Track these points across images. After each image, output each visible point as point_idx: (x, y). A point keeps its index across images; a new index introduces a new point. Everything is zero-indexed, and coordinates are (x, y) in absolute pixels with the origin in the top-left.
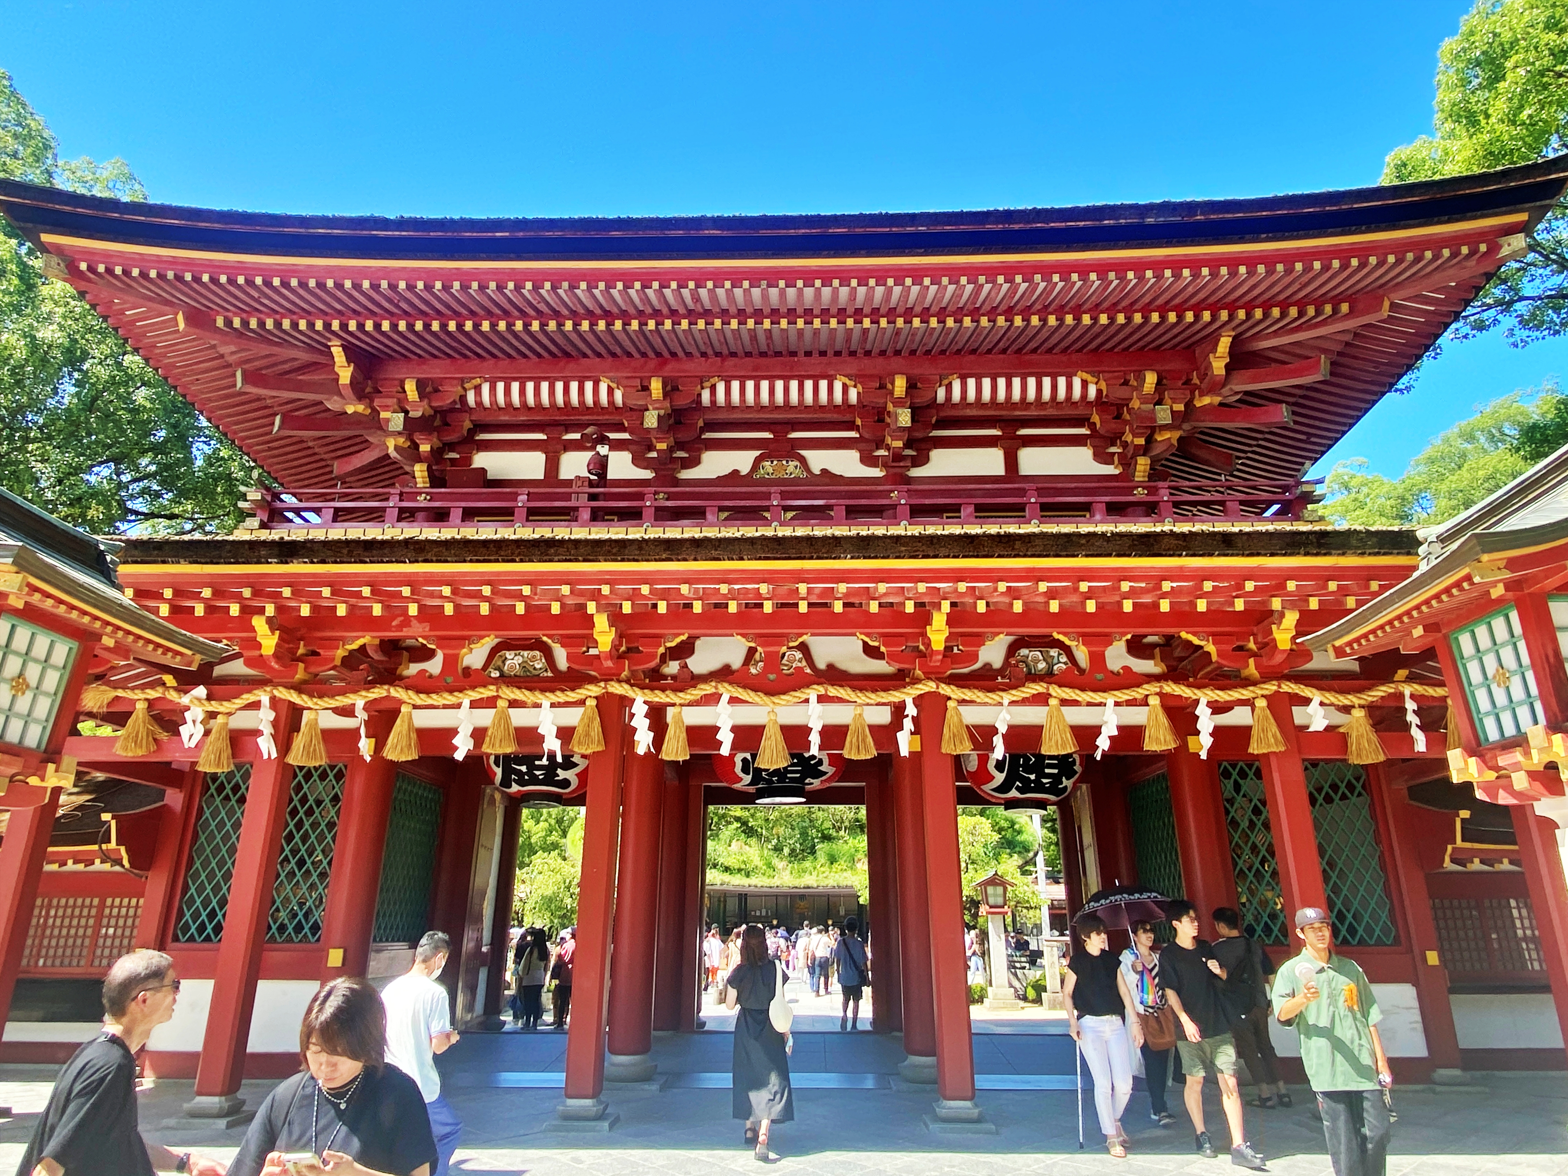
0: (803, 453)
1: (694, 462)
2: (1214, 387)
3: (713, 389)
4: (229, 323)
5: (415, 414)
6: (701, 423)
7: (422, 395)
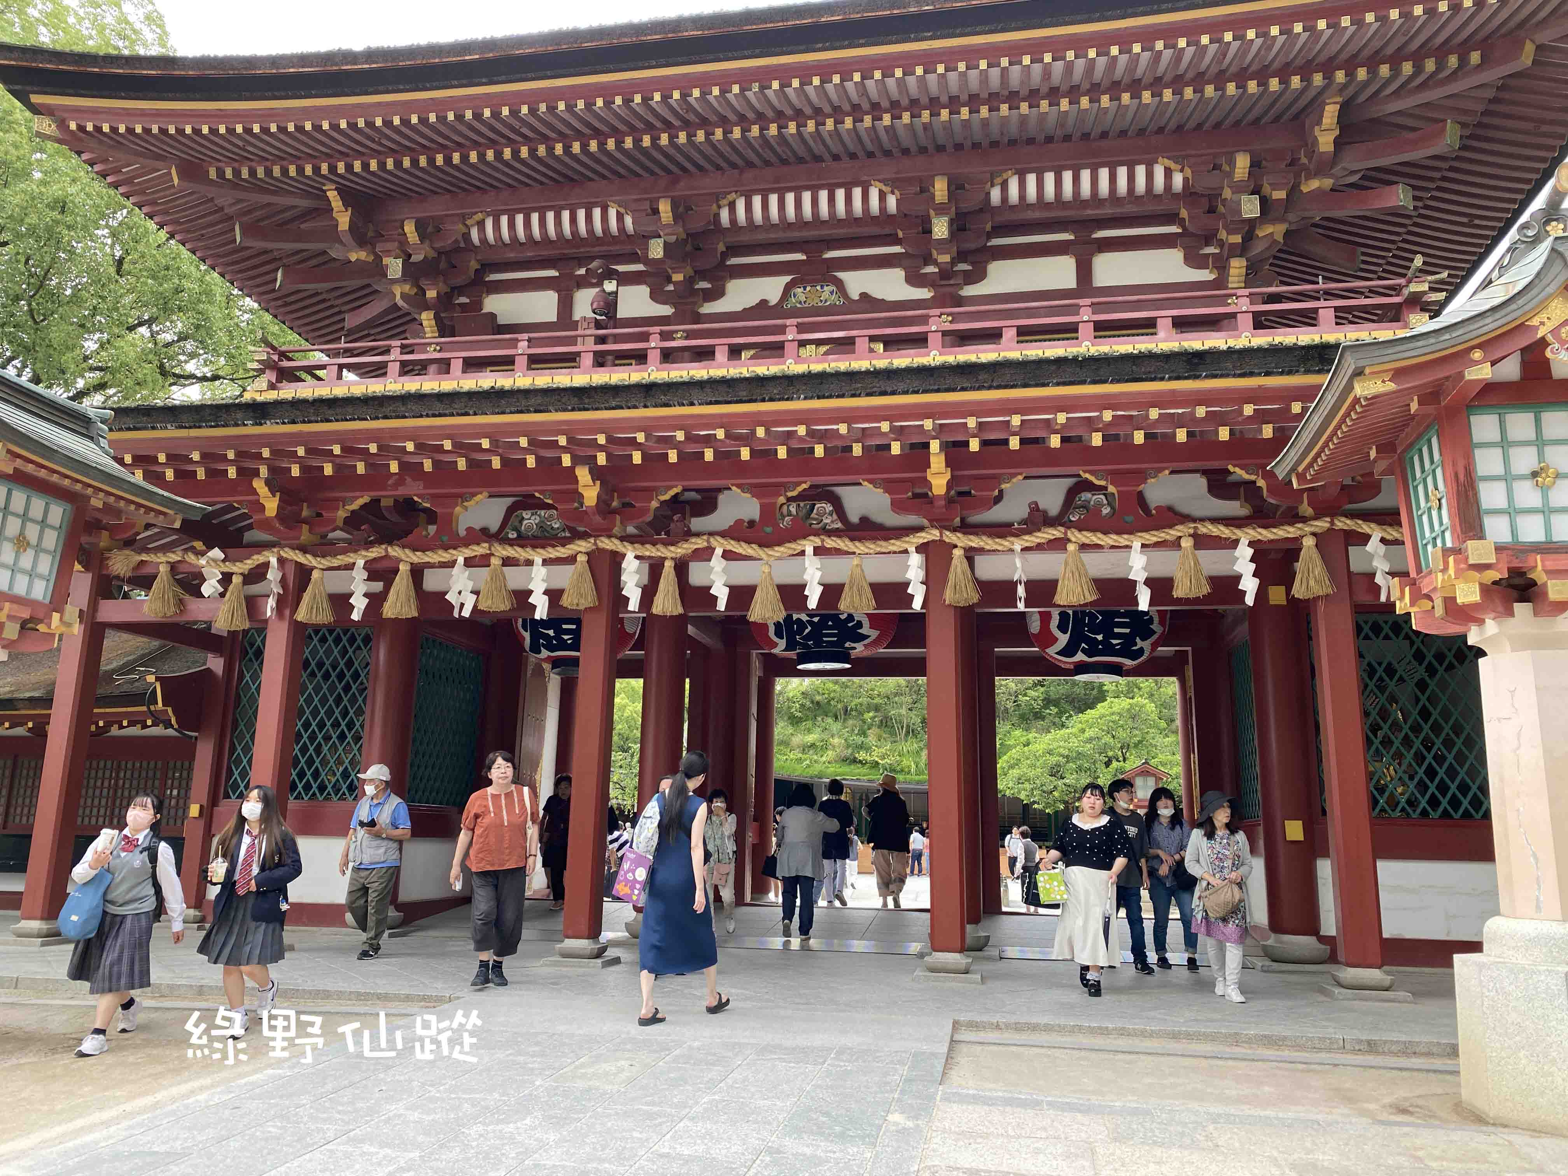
0: (841, 275)
1: (717, 293)
2: (1324, 167)
3: (732, 206)
4: (221, 173)
5: (416, 258)
6: (721, 247)
7: (422, 237)
